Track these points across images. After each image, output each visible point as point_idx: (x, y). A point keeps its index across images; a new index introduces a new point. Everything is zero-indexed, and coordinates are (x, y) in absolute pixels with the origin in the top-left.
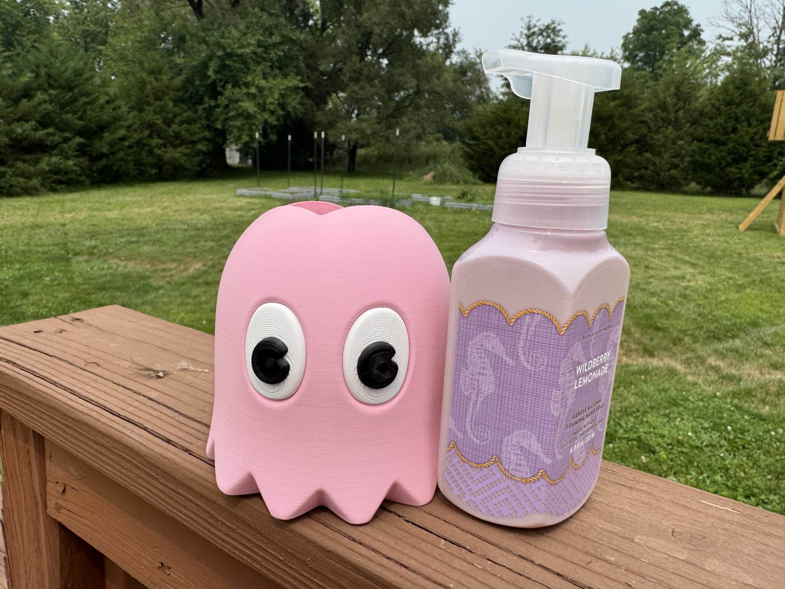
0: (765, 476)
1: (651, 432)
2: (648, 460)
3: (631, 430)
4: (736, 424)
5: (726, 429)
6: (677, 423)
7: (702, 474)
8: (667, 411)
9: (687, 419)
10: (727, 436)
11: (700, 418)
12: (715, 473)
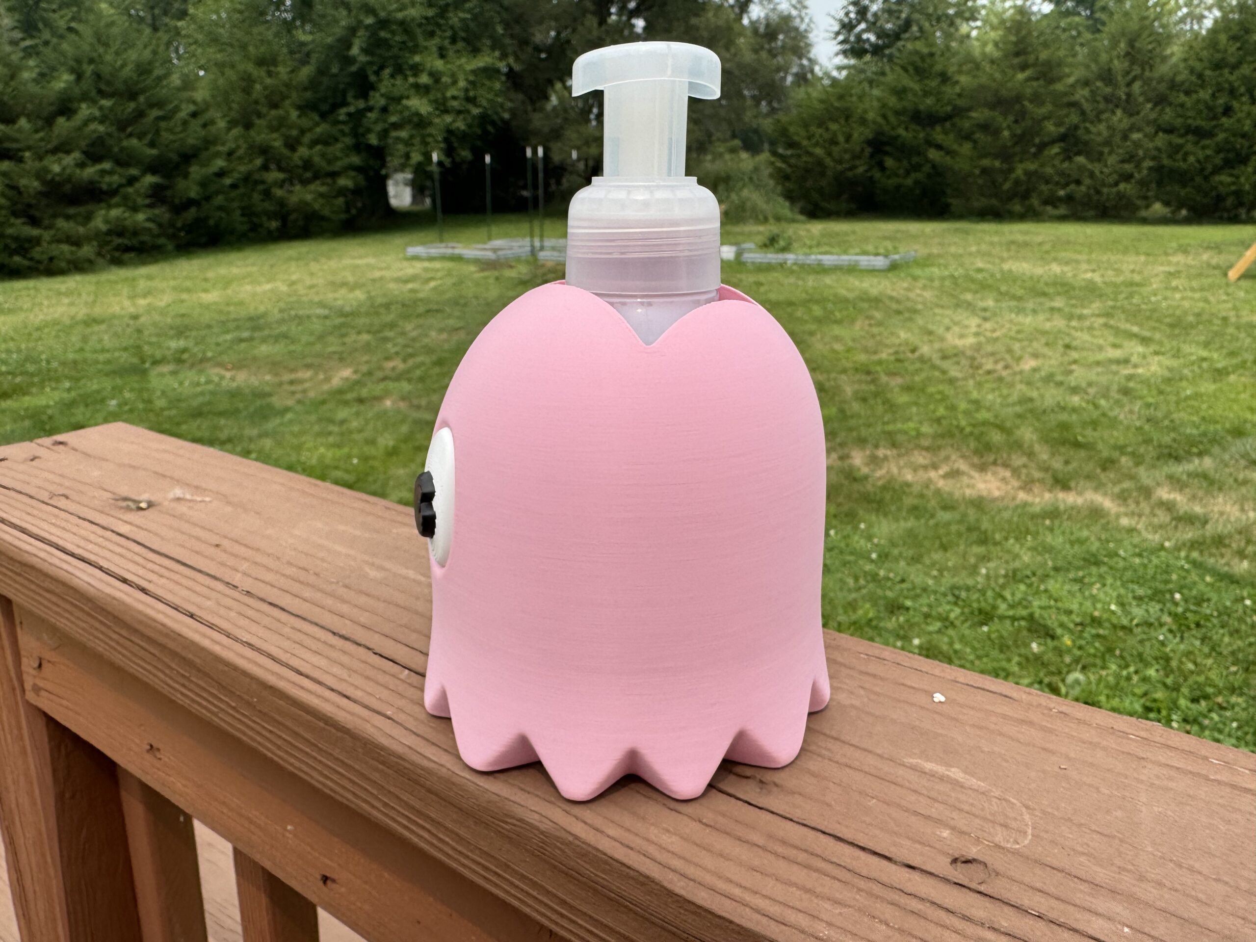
0: (1228, 668)
1: (1050, 607)
2: (1042, 648)
3: (1020, 603)
4: (1190, 589)
5: (1173, 597)
6: (1095, 592)
7: (1127, 666)
8: (1081, 574)
9: (1111, 585)
10: (1173, 608)
11: (1132, 582)
12: (1147, 665)
